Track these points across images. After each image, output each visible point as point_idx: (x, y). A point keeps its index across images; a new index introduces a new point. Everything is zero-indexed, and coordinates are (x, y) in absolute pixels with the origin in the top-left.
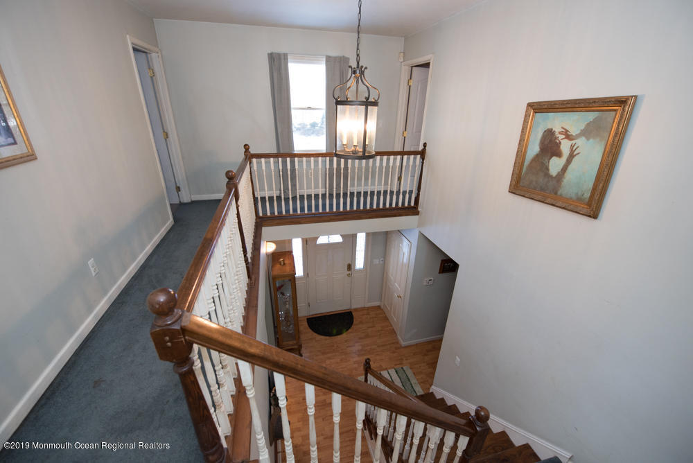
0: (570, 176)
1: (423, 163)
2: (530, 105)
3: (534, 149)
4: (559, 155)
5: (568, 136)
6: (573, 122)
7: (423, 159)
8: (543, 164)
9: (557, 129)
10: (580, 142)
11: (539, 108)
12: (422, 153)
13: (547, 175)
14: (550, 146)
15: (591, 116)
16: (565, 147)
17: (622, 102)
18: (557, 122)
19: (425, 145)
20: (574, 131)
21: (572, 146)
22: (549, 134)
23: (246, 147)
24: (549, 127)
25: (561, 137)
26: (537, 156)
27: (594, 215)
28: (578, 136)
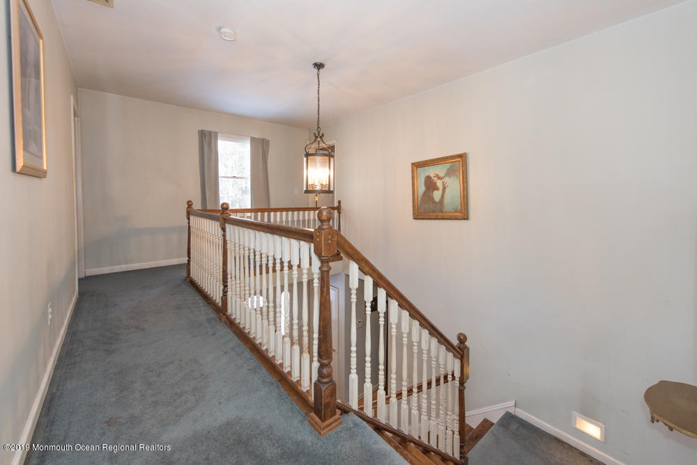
0: (447, 199)
1: (339, 216)
2: (413, 164)
3: (421, 189)
4: (437, 189)
5: (439, 178)
6: (440, 170)
7: (339, 213)
8: (430, 196)
9: (432, 175)
10: (446, 179)
11: (417, 166)
12: (339, 208)
13: (434, 202)
14: (430, 185)
15: (448, 166)
16: (439, 184)
17: (460, 156)
18: (431, 171)
19: (339, 202)
20: (442, 175)
21: (443, 183)
22: (428, 179)
23: (190, 204)
24: (427, 174)
25: (435, 179)
26: (425, 192)
27: (466, 217)
28: (444, 177)
